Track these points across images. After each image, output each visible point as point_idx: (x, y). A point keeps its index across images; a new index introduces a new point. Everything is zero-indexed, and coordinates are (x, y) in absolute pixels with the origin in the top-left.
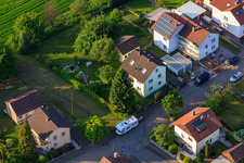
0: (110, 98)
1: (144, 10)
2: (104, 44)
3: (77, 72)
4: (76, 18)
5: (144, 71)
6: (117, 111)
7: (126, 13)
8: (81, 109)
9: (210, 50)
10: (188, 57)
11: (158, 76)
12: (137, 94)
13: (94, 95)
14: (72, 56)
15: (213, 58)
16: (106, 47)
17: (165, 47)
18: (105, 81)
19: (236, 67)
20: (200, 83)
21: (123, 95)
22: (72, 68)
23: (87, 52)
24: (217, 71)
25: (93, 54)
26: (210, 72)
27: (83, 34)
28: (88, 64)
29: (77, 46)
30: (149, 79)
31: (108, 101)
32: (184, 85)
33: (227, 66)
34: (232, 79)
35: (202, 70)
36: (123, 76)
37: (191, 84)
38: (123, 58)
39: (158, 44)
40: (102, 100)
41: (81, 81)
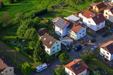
0: (34, 55)
2: (31, 31)
3: (18, 44)
4: (18, 21)
5: (51, 43)
6: (37, 61)
9: (82, 36)
10: (71, 39)
12: (47, 54)
13: (26, 54)
14: (15, 37)
15: (83, 39)
16: (32, 32)
18: (31, 48)
19: (94, 44)
20: (77, 50)
22: (15, 42)
23: (23, 35)
24: (85, 45)
25: (26, 36)
26: (82, 45)
28: (23, 41)
29: (18, 33)
31: (32, 56)
32: (69, 51)
33: (90, 43)
34: (92, 49)
35: (78, 44)
37: (73, 50)
38: (40, 38)
39: (57, 33)
40: (30, 56)
41: (19, 47)
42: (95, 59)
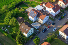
0: (16, 39)
1: (25, 8)
3: (5, 29)
4: (4, 11)
5: (27, 30)
6: (19, 43)
7: (20, 9)
8: (7, 42)
9: (46, 21)
11: (31, 31)
13: (11, 38)
15: (47, 23)
17: (32, 20)
18: (15, 33)
20: (44, 32)
21: (21, 39)
22: (4, 28)
23: (8, 23)
24: (49, 28)
25: (10, 23)
26: (47, 28)
27: (7, 17)
29: (5, 21)
30: (29, 32)
31: (16, 40)
33: (52, 26)
34: (54, 30)
35: (44, 27)
36: (20, 33)
37: (41, 32)
38: (20, 24)
39: (30, 19)
40: (14, 39)
41: (7, 33)
42: (56, 38)
